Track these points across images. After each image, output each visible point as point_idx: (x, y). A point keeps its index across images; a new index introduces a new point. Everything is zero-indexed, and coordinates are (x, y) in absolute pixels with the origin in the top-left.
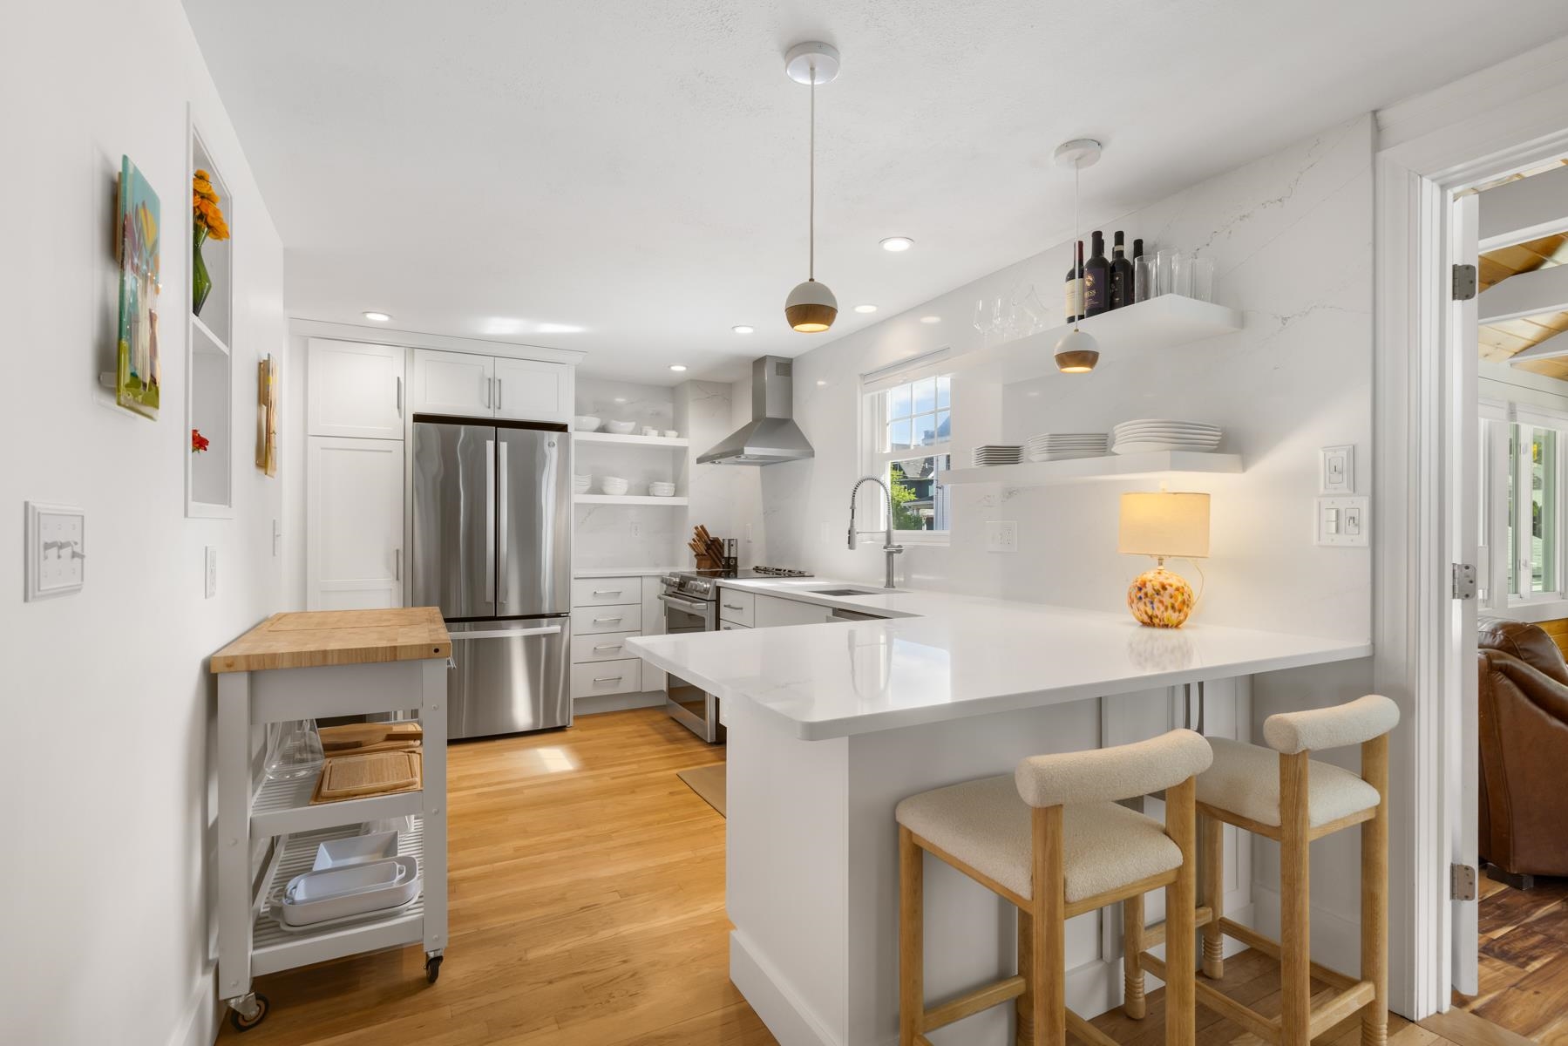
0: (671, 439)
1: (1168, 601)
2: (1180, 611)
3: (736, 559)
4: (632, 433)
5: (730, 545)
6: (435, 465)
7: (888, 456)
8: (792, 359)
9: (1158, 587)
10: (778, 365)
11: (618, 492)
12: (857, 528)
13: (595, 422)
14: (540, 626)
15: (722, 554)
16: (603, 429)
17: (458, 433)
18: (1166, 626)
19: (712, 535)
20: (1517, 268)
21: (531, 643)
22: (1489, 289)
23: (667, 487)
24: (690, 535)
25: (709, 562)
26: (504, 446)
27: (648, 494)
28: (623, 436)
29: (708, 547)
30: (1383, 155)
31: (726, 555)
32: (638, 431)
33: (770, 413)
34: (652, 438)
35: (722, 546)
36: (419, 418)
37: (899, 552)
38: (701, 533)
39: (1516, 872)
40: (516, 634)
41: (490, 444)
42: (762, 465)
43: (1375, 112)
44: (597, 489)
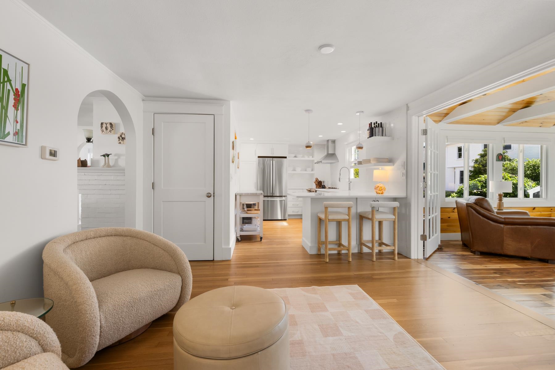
0: (311, 158)
1: (379, 189)
2: (381, 191)
3: (325, 185)
4: (302, 157)
5: (323, 182)
6: (261, 166)
7: (353, 162)
8: (335, 140)
9: (377, 187)
10: (332, 141)
11: (299, 170)
12: (341, 178)
13: (294, 155)
14: (282, 198)
15: (322, 184)
16: (295, 157)
17: (266, 159)
18: (379, 194)
19: (319, 180)
20: (521, 108)
21: (281, 201)
22: (514, 114)
23: (310, 169)
24: (314, 180)
25: (318, 186)
26: (274, 162)
27: (306, 171)
28: (300, 158)
29: (318, 183)
30: (409, 112)
31: (322, 185)
32: (303, 157)
33: (330, 152)
34: (306, 158)
35: (322, 182)
36: (259, 157)
37: (351, 182)
38: (317, 180)
39: (474, 251)
40: (278, 199)
41: (272, 161)
42: (330, 164)
43: (407, 104)
44: (294, 170)
